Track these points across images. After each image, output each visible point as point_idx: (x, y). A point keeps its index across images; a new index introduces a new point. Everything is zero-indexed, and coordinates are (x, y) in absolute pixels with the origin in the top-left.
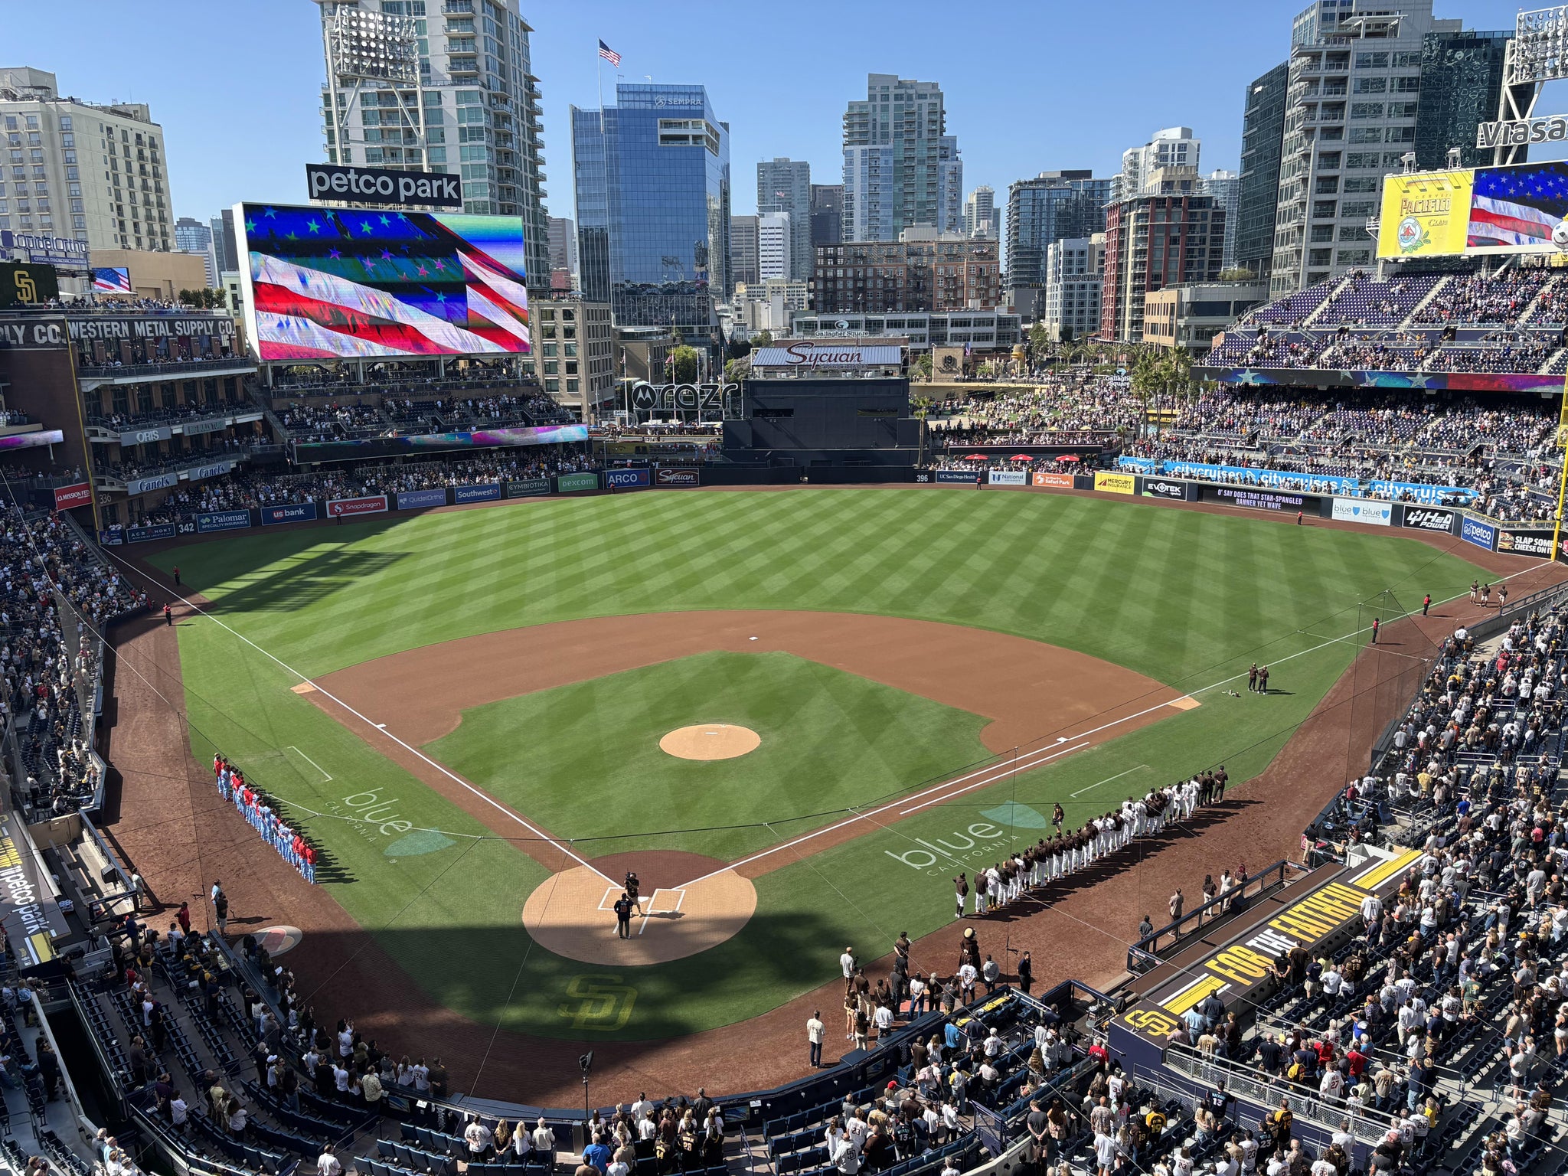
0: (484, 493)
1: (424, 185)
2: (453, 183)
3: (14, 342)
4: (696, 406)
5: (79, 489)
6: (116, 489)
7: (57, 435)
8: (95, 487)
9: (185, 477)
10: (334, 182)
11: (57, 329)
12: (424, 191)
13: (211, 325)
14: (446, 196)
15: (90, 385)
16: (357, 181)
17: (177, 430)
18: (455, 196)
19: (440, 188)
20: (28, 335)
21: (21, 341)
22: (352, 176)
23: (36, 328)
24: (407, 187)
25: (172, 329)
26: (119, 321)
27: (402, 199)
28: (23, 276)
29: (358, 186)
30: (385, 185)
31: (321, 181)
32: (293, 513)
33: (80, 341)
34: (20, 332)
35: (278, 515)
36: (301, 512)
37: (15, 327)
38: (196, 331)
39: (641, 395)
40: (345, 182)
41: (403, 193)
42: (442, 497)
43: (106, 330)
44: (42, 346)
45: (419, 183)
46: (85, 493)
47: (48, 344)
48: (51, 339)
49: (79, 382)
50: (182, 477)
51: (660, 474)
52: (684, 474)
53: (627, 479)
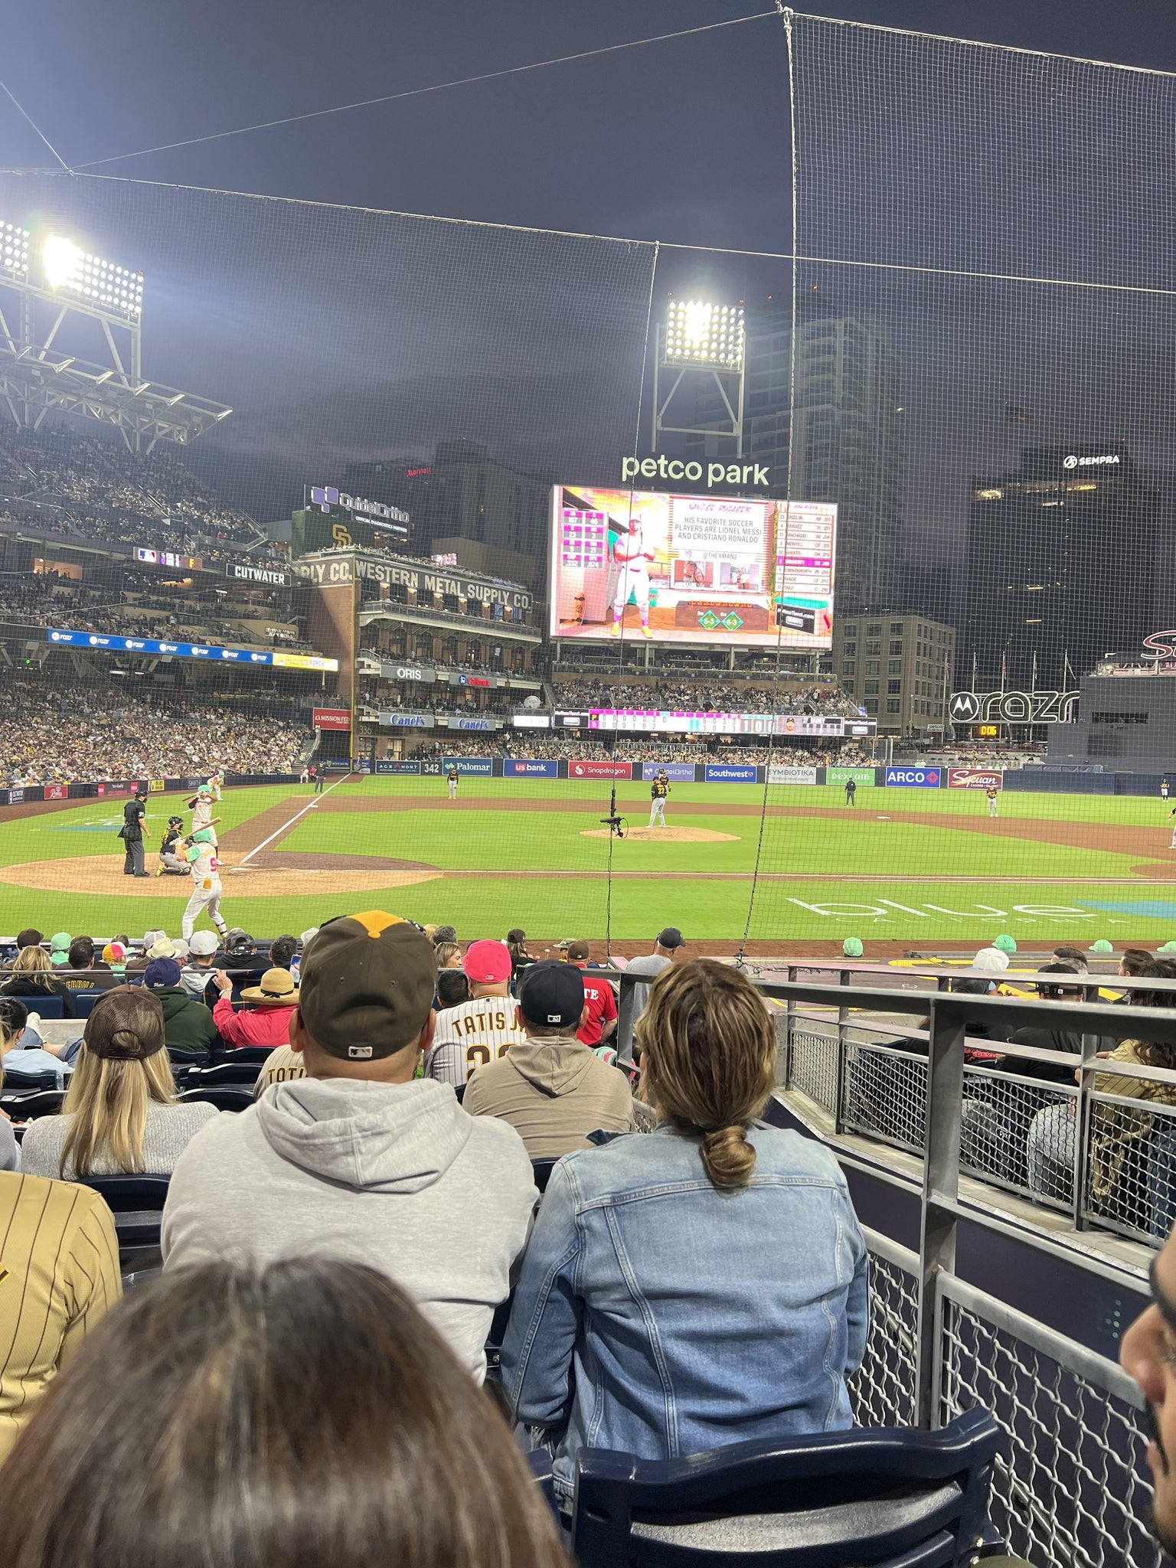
0: (738, 774)
1: (734, 471)
2: (766, 469)
3: (315, 580)
4: (1026, 718)
5: (340, 714)
6: (372, 719)
7: (331, 665)
8: (357, 717)
9: (445, 723)
10: (644, 467)
11: (347, 568)
12: (733, 477)
13: (506, 596)
14: (756, 482)
15: (367, 619)
16: (666, 467)
17: (443, 676)
18: (766, 483)
19: (751, 475)
20: (327, 573)
21: (320, 580)
22: (662, 461)
23: (332, 567)
24: (717, 473)
25: (464, 590)
26: (410, 571)
27: (710, 485)
28: (342, 531)
29: (666, 471)
30: (694, 471)
31: (631, 467)
32: (534, 768)
33: (365, 580)
34: (321, 572)
35: (520, 768)
36: (543, 768)
37: (318, 567)
38: (489, 598)
39: (958, 704)
40: (655, 467)
41: (711, 477)
42: (691, 773)
43: (394, 576)
44: (335, 583)
45: (729, 469)
46: (345, 720)
47: (339, 581)
48: (342, 577)
49: (357, 617)
50: (440, 723)
51: (954, 776)
52: (984, 777)
53: (910, 777)
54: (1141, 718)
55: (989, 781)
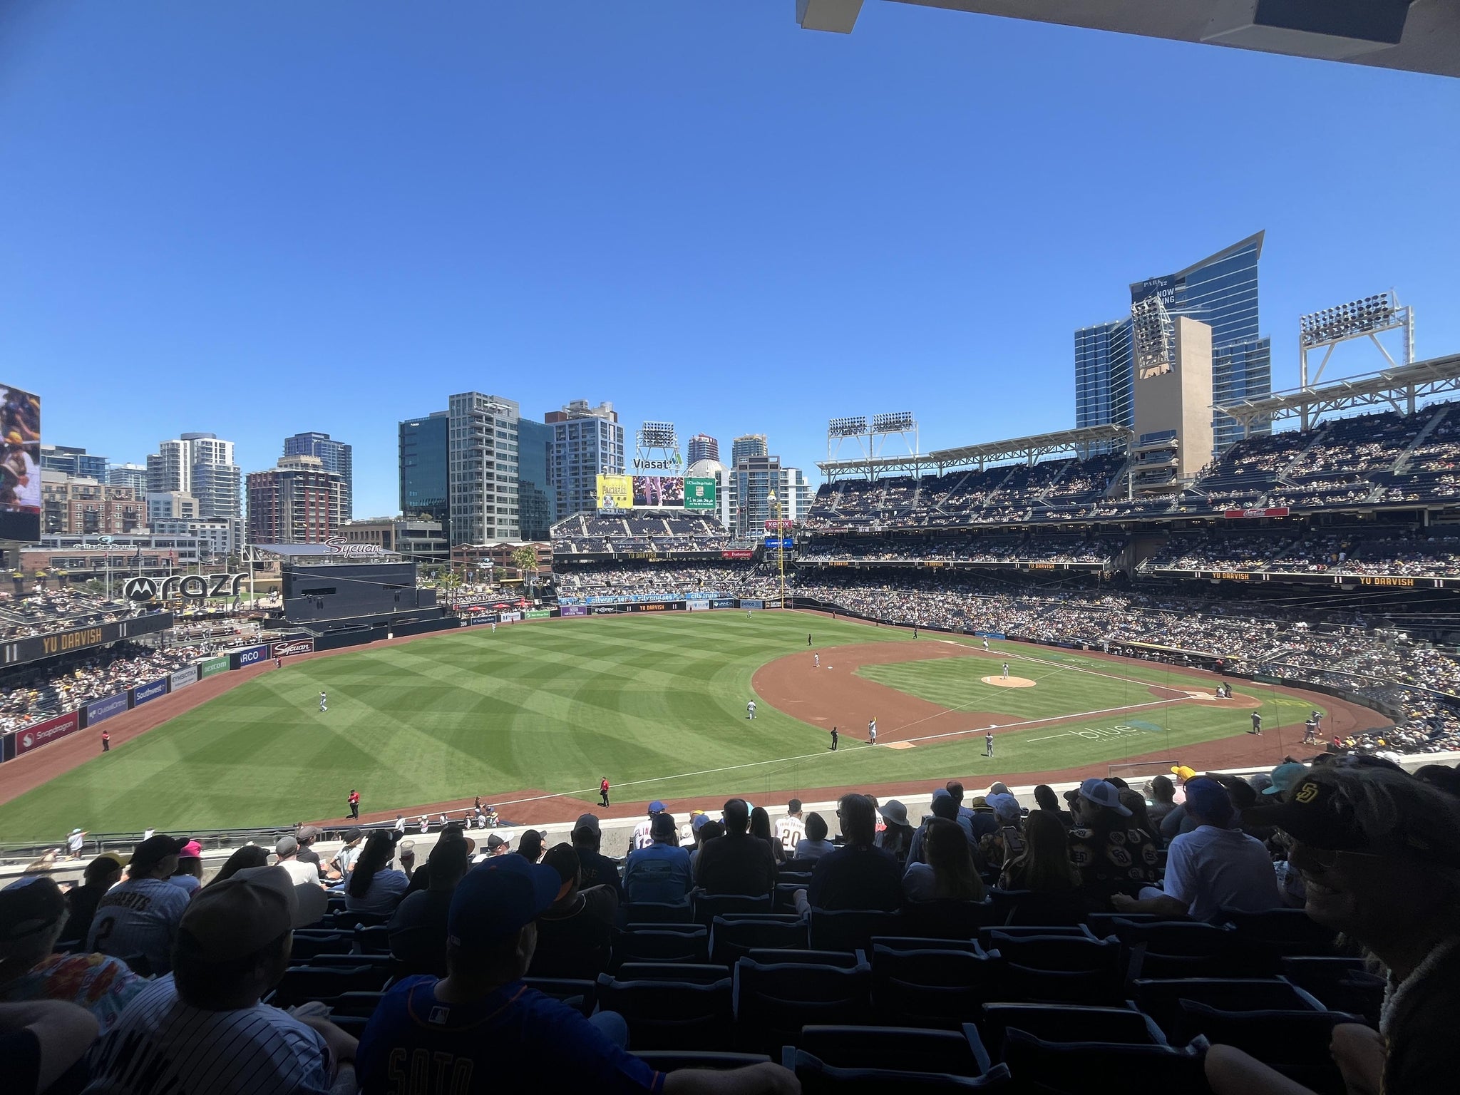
51: (276, 648)
52: (299, 645)
53: (251, 656)
54: (332, 591)
55: (303, 647)
